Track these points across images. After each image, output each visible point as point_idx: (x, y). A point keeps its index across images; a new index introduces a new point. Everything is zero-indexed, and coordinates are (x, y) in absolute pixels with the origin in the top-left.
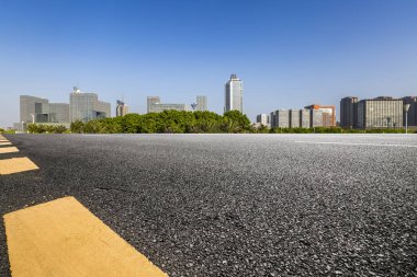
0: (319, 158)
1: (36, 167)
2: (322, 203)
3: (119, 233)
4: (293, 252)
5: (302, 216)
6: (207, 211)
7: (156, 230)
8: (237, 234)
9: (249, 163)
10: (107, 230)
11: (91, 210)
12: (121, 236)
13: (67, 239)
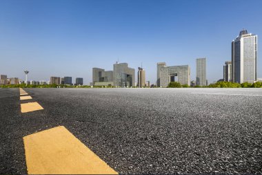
0: (205, 103)
1: (42, 108)
2: (207, 130)
3: (90, 148)
4: (191, 159)
5: (196, 138)
6: (141, 134)
7: (112, 146)
8: (158, 148)
9: (165, 106)
10: (83, 146)
11: (74, 134)
12: (91, 150)
13: (60, 152)
